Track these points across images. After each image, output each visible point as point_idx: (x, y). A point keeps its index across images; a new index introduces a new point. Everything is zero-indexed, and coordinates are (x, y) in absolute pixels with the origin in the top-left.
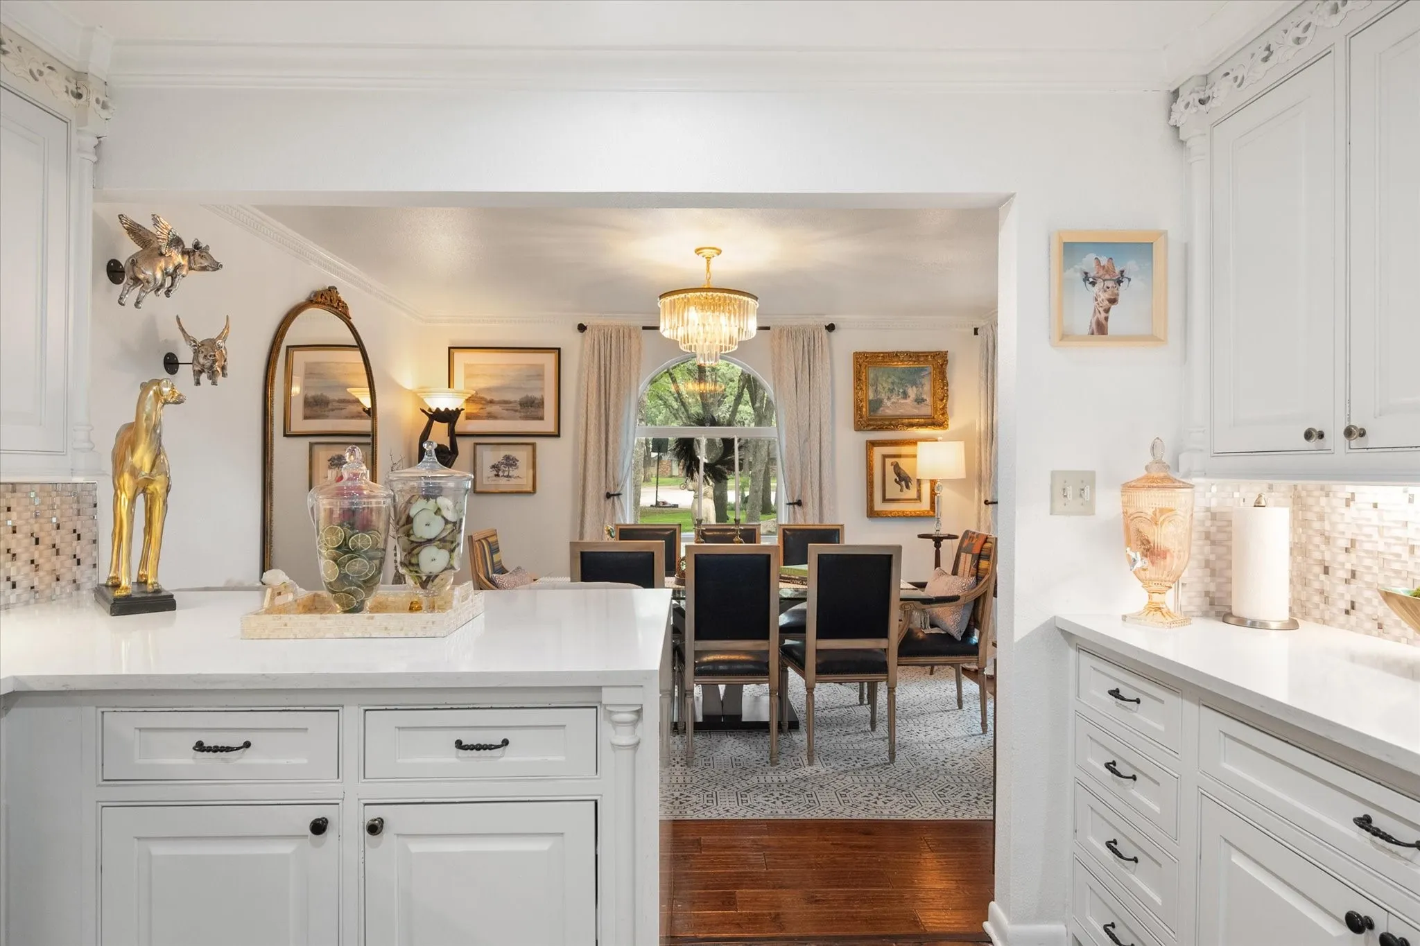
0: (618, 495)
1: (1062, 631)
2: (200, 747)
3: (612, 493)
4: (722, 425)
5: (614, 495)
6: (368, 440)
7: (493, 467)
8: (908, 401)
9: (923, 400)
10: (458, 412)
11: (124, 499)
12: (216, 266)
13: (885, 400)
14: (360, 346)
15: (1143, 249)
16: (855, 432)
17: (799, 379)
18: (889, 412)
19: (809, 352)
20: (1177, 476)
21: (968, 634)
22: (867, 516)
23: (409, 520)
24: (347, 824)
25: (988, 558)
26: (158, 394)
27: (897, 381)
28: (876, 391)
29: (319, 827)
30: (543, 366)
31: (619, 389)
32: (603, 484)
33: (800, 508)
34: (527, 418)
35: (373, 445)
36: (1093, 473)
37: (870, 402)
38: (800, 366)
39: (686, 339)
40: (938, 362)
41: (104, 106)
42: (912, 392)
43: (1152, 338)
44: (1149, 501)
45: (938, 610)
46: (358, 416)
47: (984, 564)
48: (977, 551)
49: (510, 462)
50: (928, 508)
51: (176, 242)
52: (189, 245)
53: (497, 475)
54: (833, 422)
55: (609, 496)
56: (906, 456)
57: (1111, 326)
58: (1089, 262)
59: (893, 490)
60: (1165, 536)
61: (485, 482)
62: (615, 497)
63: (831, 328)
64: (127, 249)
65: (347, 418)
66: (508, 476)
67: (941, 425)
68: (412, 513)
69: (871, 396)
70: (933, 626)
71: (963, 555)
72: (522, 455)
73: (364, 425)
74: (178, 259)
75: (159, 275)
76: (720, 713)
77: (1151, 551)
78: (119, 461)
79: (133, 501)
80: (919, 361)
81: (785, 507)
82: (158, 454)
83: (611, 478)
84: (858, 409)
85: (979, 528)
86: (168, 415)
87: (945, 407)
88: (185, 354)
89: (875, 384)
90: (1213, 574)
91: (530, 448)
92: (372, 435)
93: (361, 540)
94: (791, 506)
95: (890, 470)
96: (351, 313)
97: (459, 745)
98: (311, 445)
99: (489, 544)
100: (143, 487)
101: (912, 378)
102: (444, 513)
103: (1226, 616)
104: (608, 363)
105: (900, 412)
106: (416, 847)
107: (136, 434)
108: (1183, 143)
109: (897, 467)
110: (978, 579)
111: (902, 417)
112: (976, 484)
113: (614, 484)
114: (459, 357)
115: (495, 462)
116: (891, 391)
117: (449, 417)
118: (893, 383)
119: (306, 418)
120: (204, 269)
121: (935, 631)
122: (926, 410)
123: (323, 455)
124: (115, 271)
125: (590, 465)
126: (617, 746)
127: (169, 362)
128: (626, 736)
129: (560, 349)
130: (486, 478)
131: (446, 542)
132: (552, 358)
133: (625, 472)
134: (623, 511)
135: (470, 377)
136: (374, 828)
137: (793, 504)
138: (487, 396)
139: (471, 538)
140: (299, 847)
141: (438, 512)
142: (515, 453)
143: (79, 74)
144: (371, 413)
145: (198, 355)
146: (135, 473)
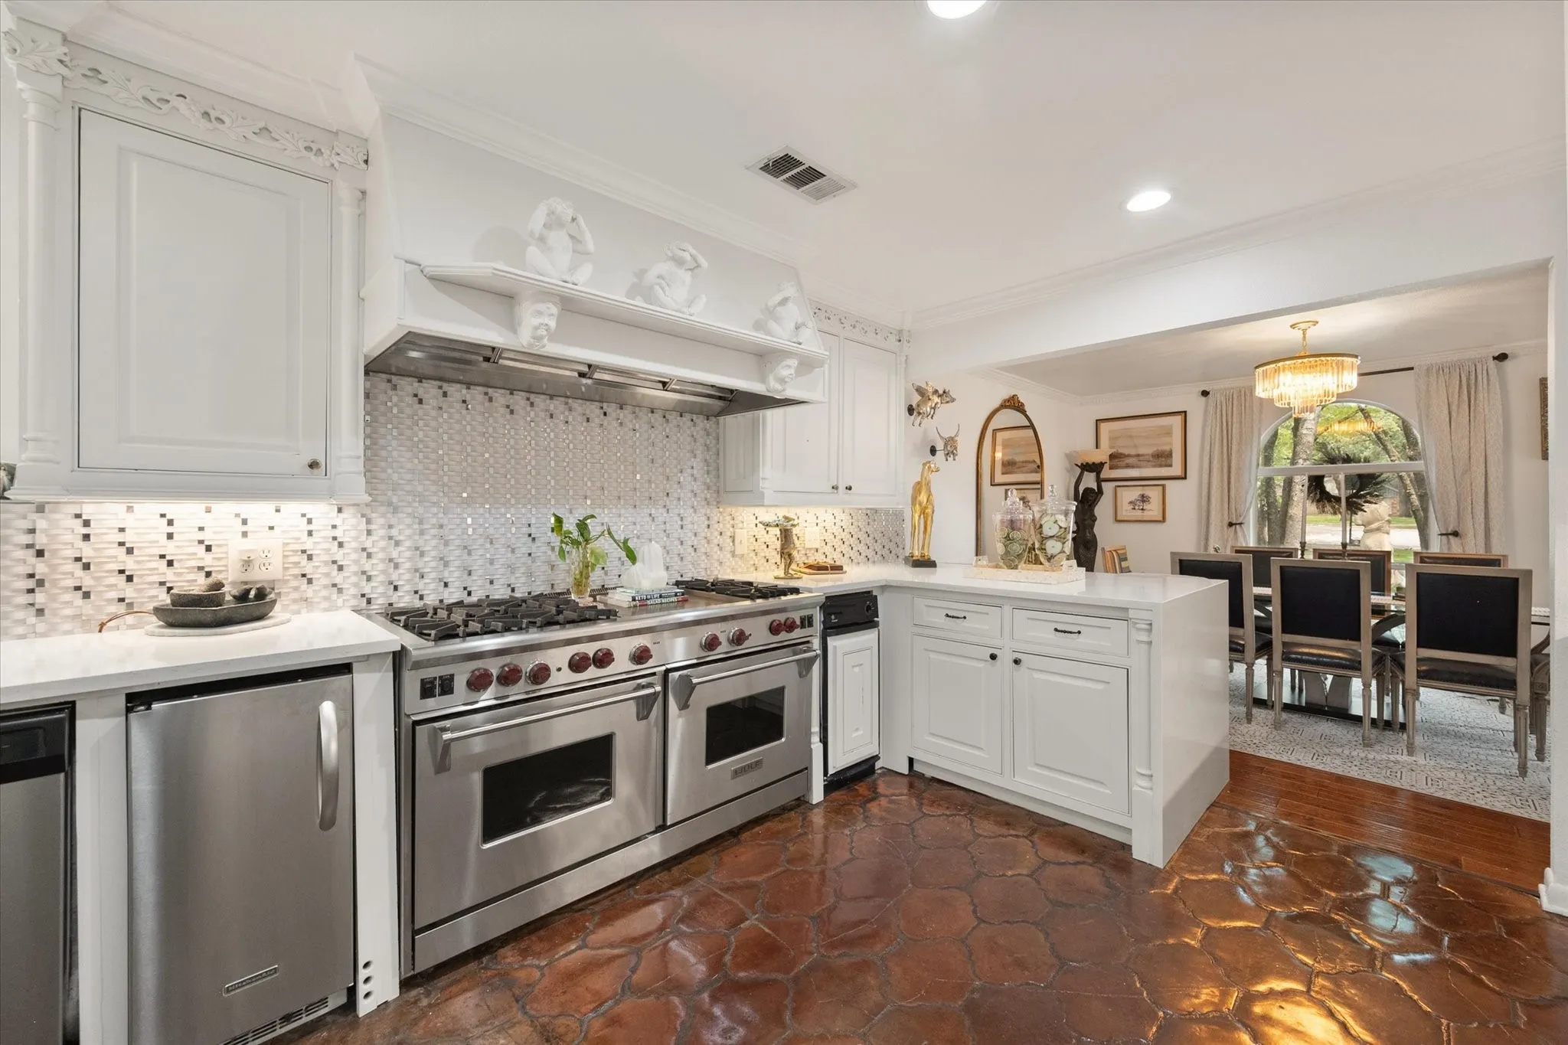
0: (1240, 524)
2: (947, 615)
3: (1234, 522)
4: (1359, 461)
5: (1236, 524)
6: (1039, 486)
7: (1131, 503)
10: (1102, 464)
11: (917, 517)
12: (953, 400)
14: (1032, 426)
16: (1542, 461)
17: (1454, 414)
19: (1468, 386)
23: (1041, 526)
24: (1005, 658)
26: (929, 467)
29: (993, 657)
30: (1171, 426)
32: (1226, 514)
33: (1456, 539)
34: (1156, 466)
35: (1042, 490)
38: (1456, 402)
39: (1281, 398)
41: (909, 342)
46: (1034, 470)
49: (1144, 499)
51: (936, 392)
52: (941, 392)
53: (1134, 509)
55: (1231, 525)
61: (1125, 513)
62: (1238, 526)
63: (1502, 357)
64: (916, 399)
65: (1027, 472)
66: (1142, 509)
68: (1043, 522)
72: (1154, 494)
73: (1035, 477)
74: (936, 399)
75: (929, 409)
76: (1324, 704)
78: (914, 499)
79: (920, 516)
81: (1437, 538)
82: (929, 495)
83: (1233, 511)
86: (933, 477)
88: (940, 446)
91: (1161, 488)
92: (1041, 483)
93: (1016, 535)
94: (1444, 537)
96: (1026, 408)
97: (1056, 630)
98: (1007, 491)
99: (1118, 555)
100: (923, 512)
102: (1059, 523)
104: (1230, 420)
106: (1037, 675)
107: (921, 486)
113: (1236, 515)
114: (1103, 426)
115: (1133, 499)
117: (1095, 468)
119: (1003, 474)
120: (947, 402)
124: (911, 410)
125: (1213, 500)
126: (1139, 642)
127: (933, 451)
128: (1144, 637)
129: (1185, 412)
130: (1126, 511)
131: (1061, 538)
132: (1179, 419)
133: (1248, 505)
134: (1245, 537)
135: (1113, 439)
136: (1017, 662)
137: (1447, 534)
138: (1126, 451)
139: (1103, 549)
140: (986, 666)
141: (1056, 522)
142: (1148, 492)
143: (900, 332)
144: (1040, 468)
145: (946, 445)
146: (920, 504)
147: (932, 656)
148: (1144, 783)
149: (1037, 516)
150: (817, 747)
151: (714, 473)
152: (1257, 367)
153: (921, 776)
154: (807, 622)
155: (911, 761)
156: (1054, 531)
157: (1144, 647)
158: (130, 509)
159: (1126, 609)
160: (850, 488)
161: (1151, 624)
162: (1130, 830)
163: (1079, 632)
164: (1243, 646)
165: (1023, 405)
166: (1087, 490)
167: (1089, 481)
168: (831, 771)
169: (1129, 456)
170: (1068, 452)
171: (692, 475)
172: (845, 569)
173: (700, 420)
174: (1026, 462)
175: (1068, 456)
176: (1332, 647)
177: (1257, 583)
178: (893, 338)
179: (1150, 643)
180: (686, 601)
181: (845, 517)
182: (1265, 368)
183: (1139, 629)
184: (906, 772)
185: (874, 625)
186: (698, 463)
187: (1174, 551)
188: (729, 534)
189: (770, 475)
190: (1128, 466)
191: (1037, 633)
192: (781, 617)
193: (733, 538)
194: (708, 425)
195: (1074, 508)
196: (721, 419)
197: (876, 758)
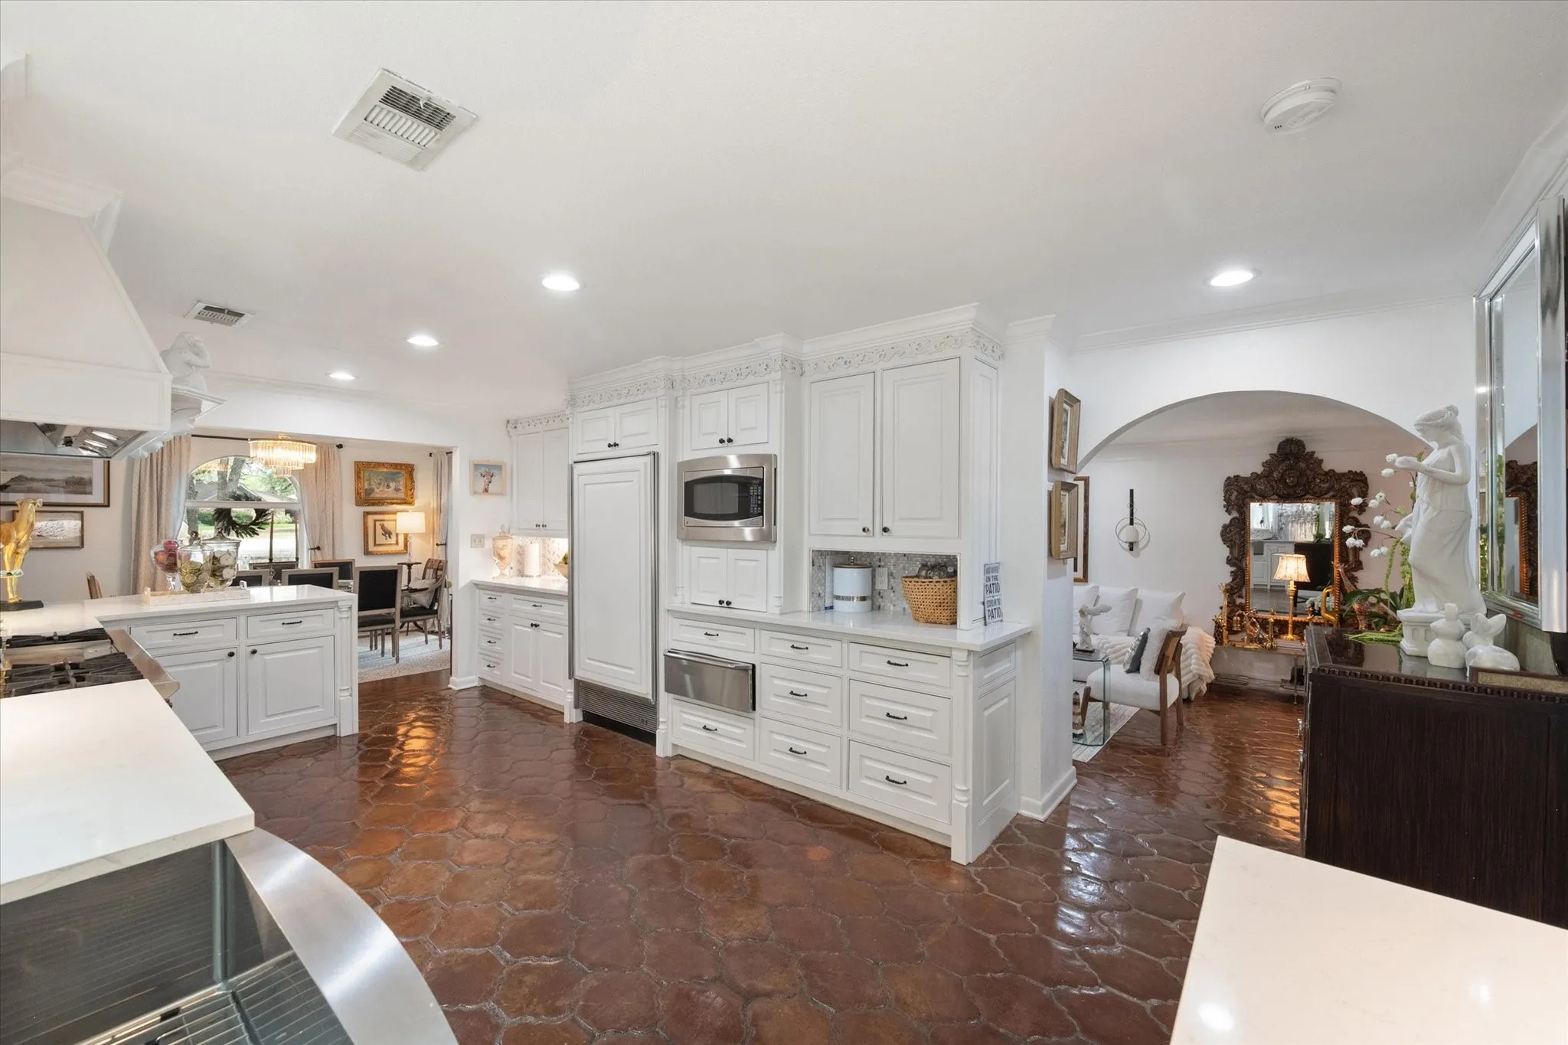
1: (475, 584)
4: (259, 500)
8: (390, 490)
9: (399, 490)
13: (376, 489)
15: (499, 467)
16: (357, 508)
17: (318, 475)
18: (378, 496)
19: (325, 460)
20: (509, 536)
21: (432, 605)
22: (365, 554)
24: (243, 652)
25: (442, 570)
27: (383, 478)
28: (370, 484)
29: (231, 654)
33: (319, 551)
34: (73, 492)
36: (484, 535)
37: (366, 490)
38: (319, 469)
40: (409, 470)
42: (393, 485)
43: (501, 494)
44: (500, 543)
45: (415, 595)
47: (439, 573)
48: (436, 567)
50: (403, 548)
54: (341, 499)
56: (388, 520)
57: (489, 490)
58: (482, 470)
59: (381, 539)
60: (505, 553)
63: (340, 447)
66: (54, 535)
67: (410, 503)
69: (366, 487)
70: (414, 604)
71: (428, 570)
72: (72, 521)
77: (501, 558)
80: (397, 469)
81: (308, 552)
84: (358, 494)
85: (433, 556)
87: (412, 494)
89: (369, 480)
90: (521, 563)
91: (78, 515)
94: (312, 550)
95: (378, 528)
97: (283, 624)
101: (392, 477)
103: (522, 576)
105: (385, 496)
108: (511, 437)
109: (383, 527)
110: (437, 580)
111: (387, 499)
112: (431, 535)
116: (380, 484)
118: (381, 479)
121: (415, 606)
122: (401, 495)
125: (144, 527)
128: (345, 615)
136: (253, 652)
137: (314, 549)
138: (29, 475)
140: (221, 664)
142: (62, 517)
148: (346, 693)
161: (350, 607)
162: (336, 725)
163: (297, 622)
169: (33, 480)
183: (341, 612)
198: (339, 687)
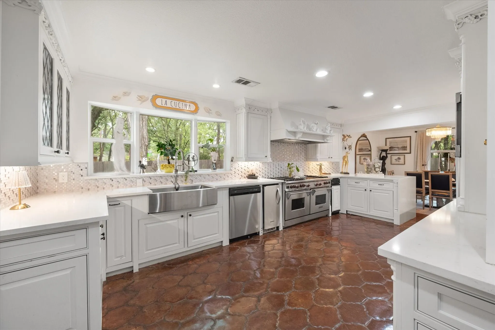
0: (426, 165)
2: (355, 182)
3: (424, 164)
5: (424, 165)
6: (370, 155)
7: (395, 159)
10: (387, 150)
11: (344, 164)
12: (351, 137)
14: (368, 139)
23: (375, 165)
24: (368, 190)
26: (348, 153)
29: (365, 190)
30: (407, 140)
31: (426, 143)
32: (422, 163)
34: (403, 150)
35: (371, 156)
39: (432, 136)
41: (343, 126)
46: (368, 151)
49: (399, 158)
51: (347, 136)
52: (348, 135)
53: (396, 161)
61: (394, 162)
64: (343, 137)
65: (366, 152)
66: (399, 161)
72: (402, 157)
73: (369, 153)
74: (347, 137)
82: (348, 159)
83: (424, 162)
91: (404, 156)
92: (371, 154)
93: (370, 167)
96: (367, 137)
97: (379, 184)
98: (360, 156)
99: (392, 172)
104: (423, 138)
106: (374, 193)
107: (346, 157)
114: (388, 140)
117: (386, 151)
119: (359, 152)
123: (362, 158)
125: (418, 159)
126: (395, 186)
127: (346, 148)
128: (396, 185)
129: (411, 136)
130: (394, 161)
131: (379, 168)
132: (409, 138)
133: (428, 160)
134: (427, 168)
135: (390, 143)
136: (371, 191)
138: (394, 146)
139: (388, 171)
140: (364, 192)
141: (378, 165)
142: (400, 157)
143: (341, 124)
144: (370, 151)
145: (349, 147)
146: (345, 161)
147: (352, 190)
148: (396, 211)
149: (374, 163)
150: (330, 206)
151: (306, 155)
152: (427, 129)
153: (349, 214)
154: (329, 183)
155: (347, 211)
156: (378, 166)
157: (397, 187)
158: (242, 163)
159: (393, 180)
160: (332, 158)
161: (398, 183)
162: (393, 220)
163: (383, 185)
164: (422, 192)
165: (366, 136)
166: (383, 156)
167: (384, 154)
168: (333, 211)
169: (395, 147)
170: (378, 146)
171: (303, 156)
172: (331, 174)
173: (300, 144)
174: (365, 149)
175: (378, 148)
176: (443, 192)
177: (426, 179)
178: (340, 126)
179: (397, 186)
180: (307, 178)
181: (328, 163)
182: (428, 130)
183: (395, 184)
184: (346, 213)
185: (340, 185)
186: (303, 153)
187: (405, 171)
188: (308, 167)
189: (319, 156)
190: (395, 150)
191: (375, 185)
192: (325, 182)
193: (309, 167)
194: (305, 146)
195: (382, 162)
196: (307, 145)
197: (340, 210)
198: (394, 208)
